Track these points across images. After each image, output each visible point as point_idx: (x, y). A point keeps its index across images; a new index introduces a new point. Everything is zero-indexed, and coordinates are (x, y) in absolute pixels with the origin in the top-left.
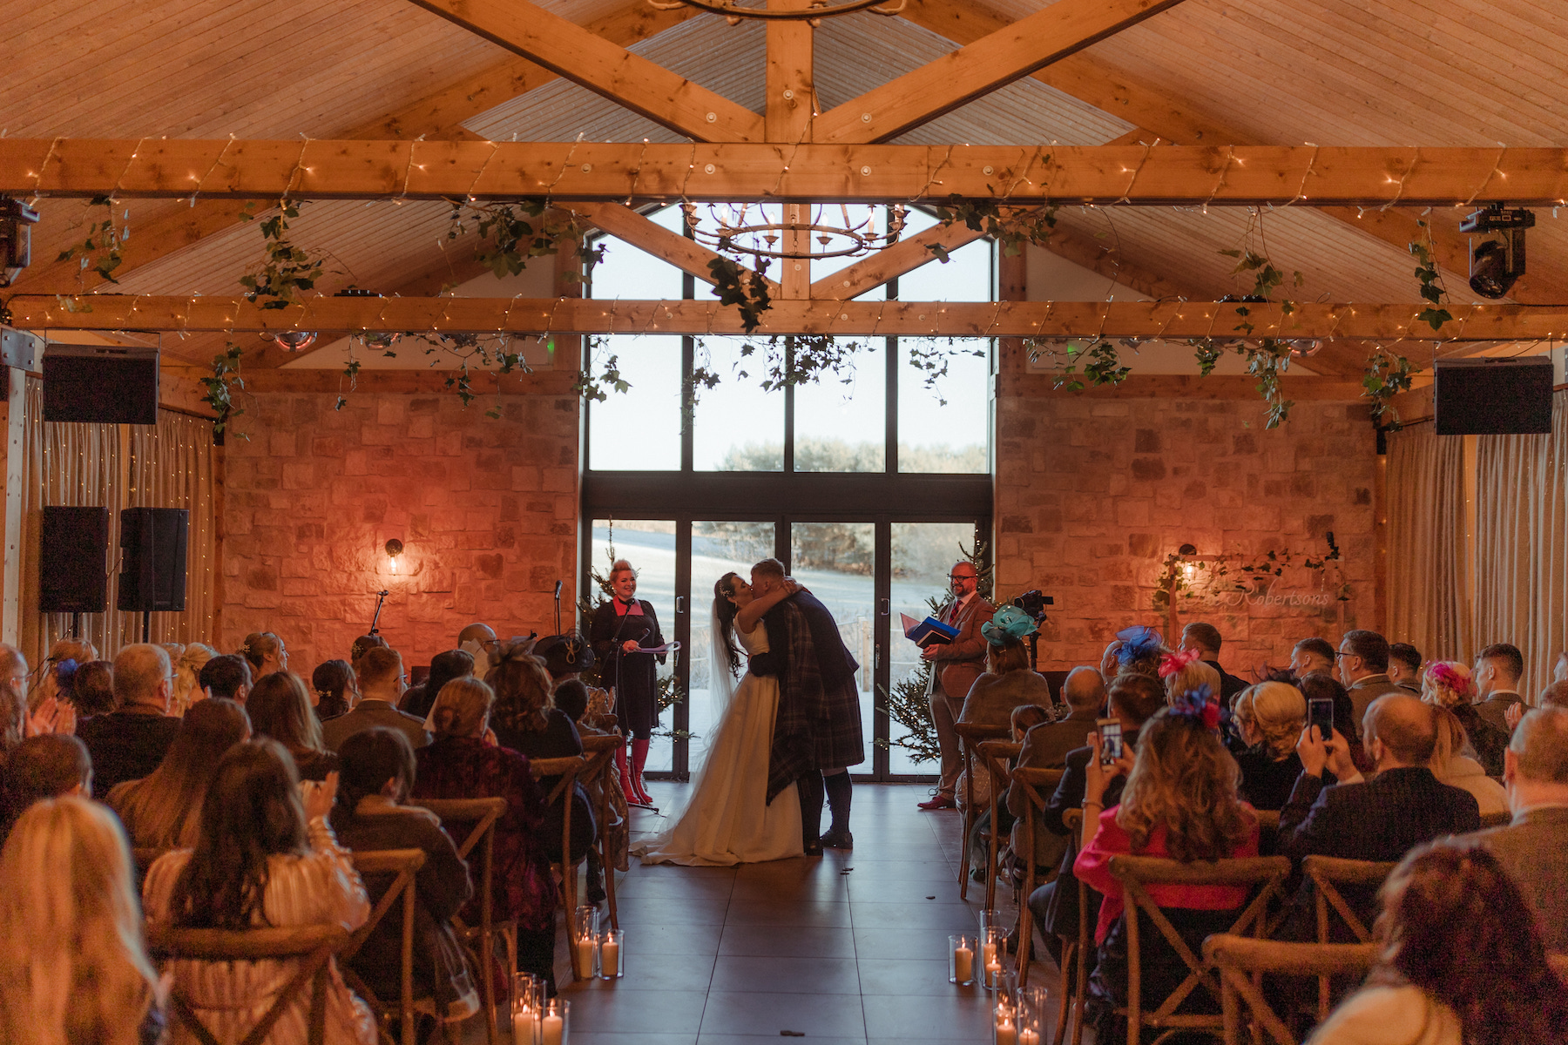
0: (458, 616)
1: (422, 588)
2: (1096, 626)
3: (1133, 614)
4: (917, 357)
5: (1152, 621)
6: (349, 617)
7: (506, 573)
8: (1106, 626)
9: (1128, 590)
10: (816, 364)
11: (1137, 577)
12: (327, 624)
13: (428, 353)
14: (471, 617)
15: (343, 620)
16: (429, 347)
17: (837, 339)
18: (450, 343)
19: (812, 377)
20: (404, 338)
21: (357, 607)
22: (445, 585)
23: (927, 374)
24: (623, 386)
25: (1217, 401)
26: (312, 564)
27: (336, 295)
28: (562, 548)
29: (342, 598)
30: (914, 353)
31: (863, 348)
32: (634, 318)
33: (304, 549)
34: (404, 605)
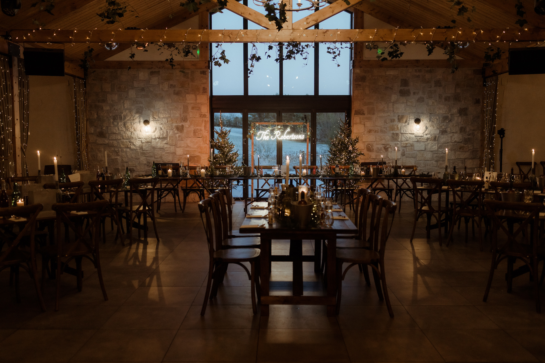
0: (169, 146)
1: (156, 137)
2: (386, 146)
3: (399, 143)
4: (329, 50)
5: (405, 145)
6: (132, 147)
7: (185, 131)
8: (389, 147)
9: (397, 134)
10: (294, 53)
11: (400, 130)
12: (124, 149)
13: (158, 50)
14: (174, 146)
15: (130, 148)
16: (159, 48)
17: (302, 44)
18: (166, 47)
19: (293, 57)
20: (150, 45)
21: (134, 143)
22: (164, 135)
23: (333, 56)
24: (226, 61)
25: (429, 69)
26: (119, 129)
27: (125, 29)
28: (204, 122)
29: (129, 140)
30: (328, 48)
31: (311, 46)
32: (231, 36)
33: (116, 123)
34: (151, 142)
